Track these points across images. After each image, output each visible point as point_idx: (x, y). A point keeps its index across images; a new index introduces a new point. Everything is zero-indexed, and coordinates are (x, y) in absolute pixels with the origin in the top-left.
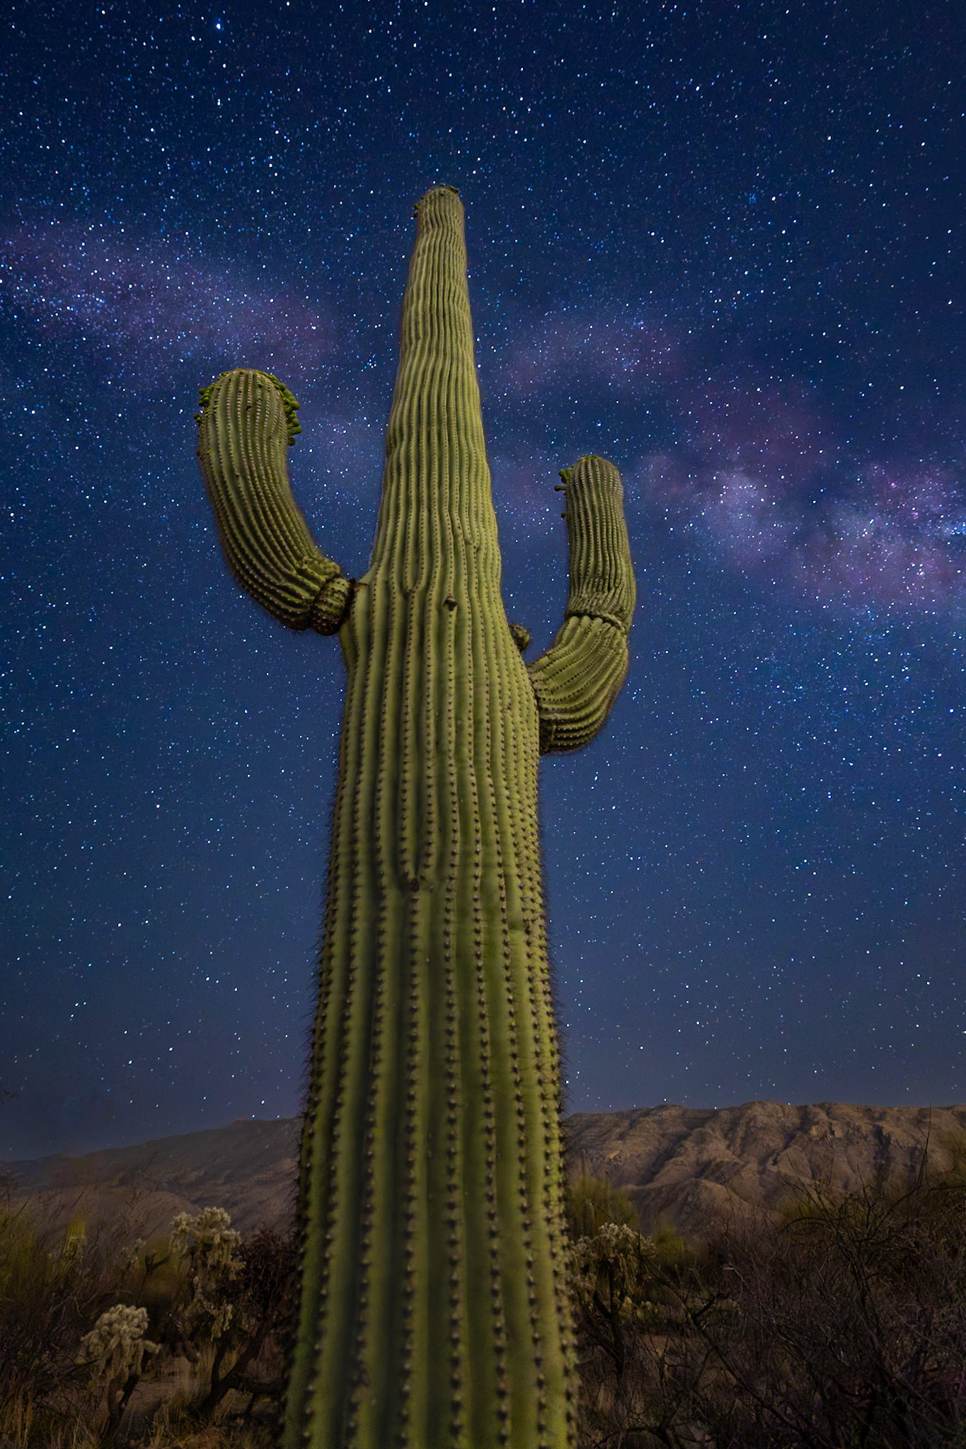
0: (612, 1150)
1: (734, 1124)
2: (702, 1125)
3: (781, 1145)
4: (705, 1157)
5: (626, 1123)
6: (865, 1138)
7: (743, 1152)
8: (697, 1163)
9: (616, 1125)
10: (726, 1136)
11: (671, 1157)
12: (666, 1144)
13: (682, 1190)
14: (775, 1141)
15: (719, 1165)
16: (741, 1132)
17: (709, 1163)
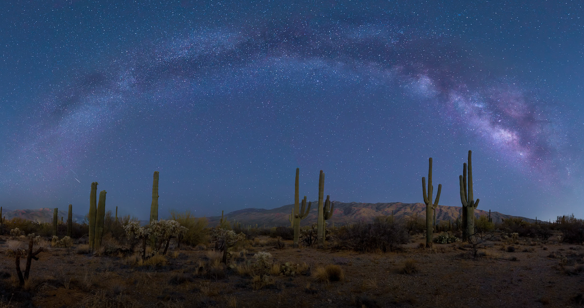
0: (386, 209)
1: (412, 207)
2: (406, 206)
3: (421, 210)
4: (406, 211)
5: (390, 205)
6: (438, 210)
7: (413, 211)
8: (404, 212)
9: (387, 205)
10: (410, 208)
11: (399, 211)
12: (397, 209)
13: (401, 216)
14: (420, 210)
15: (409, 213)
16: (414, 208)
17: (406, 213)
